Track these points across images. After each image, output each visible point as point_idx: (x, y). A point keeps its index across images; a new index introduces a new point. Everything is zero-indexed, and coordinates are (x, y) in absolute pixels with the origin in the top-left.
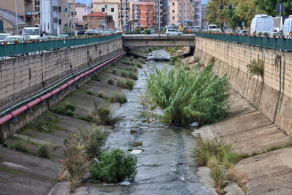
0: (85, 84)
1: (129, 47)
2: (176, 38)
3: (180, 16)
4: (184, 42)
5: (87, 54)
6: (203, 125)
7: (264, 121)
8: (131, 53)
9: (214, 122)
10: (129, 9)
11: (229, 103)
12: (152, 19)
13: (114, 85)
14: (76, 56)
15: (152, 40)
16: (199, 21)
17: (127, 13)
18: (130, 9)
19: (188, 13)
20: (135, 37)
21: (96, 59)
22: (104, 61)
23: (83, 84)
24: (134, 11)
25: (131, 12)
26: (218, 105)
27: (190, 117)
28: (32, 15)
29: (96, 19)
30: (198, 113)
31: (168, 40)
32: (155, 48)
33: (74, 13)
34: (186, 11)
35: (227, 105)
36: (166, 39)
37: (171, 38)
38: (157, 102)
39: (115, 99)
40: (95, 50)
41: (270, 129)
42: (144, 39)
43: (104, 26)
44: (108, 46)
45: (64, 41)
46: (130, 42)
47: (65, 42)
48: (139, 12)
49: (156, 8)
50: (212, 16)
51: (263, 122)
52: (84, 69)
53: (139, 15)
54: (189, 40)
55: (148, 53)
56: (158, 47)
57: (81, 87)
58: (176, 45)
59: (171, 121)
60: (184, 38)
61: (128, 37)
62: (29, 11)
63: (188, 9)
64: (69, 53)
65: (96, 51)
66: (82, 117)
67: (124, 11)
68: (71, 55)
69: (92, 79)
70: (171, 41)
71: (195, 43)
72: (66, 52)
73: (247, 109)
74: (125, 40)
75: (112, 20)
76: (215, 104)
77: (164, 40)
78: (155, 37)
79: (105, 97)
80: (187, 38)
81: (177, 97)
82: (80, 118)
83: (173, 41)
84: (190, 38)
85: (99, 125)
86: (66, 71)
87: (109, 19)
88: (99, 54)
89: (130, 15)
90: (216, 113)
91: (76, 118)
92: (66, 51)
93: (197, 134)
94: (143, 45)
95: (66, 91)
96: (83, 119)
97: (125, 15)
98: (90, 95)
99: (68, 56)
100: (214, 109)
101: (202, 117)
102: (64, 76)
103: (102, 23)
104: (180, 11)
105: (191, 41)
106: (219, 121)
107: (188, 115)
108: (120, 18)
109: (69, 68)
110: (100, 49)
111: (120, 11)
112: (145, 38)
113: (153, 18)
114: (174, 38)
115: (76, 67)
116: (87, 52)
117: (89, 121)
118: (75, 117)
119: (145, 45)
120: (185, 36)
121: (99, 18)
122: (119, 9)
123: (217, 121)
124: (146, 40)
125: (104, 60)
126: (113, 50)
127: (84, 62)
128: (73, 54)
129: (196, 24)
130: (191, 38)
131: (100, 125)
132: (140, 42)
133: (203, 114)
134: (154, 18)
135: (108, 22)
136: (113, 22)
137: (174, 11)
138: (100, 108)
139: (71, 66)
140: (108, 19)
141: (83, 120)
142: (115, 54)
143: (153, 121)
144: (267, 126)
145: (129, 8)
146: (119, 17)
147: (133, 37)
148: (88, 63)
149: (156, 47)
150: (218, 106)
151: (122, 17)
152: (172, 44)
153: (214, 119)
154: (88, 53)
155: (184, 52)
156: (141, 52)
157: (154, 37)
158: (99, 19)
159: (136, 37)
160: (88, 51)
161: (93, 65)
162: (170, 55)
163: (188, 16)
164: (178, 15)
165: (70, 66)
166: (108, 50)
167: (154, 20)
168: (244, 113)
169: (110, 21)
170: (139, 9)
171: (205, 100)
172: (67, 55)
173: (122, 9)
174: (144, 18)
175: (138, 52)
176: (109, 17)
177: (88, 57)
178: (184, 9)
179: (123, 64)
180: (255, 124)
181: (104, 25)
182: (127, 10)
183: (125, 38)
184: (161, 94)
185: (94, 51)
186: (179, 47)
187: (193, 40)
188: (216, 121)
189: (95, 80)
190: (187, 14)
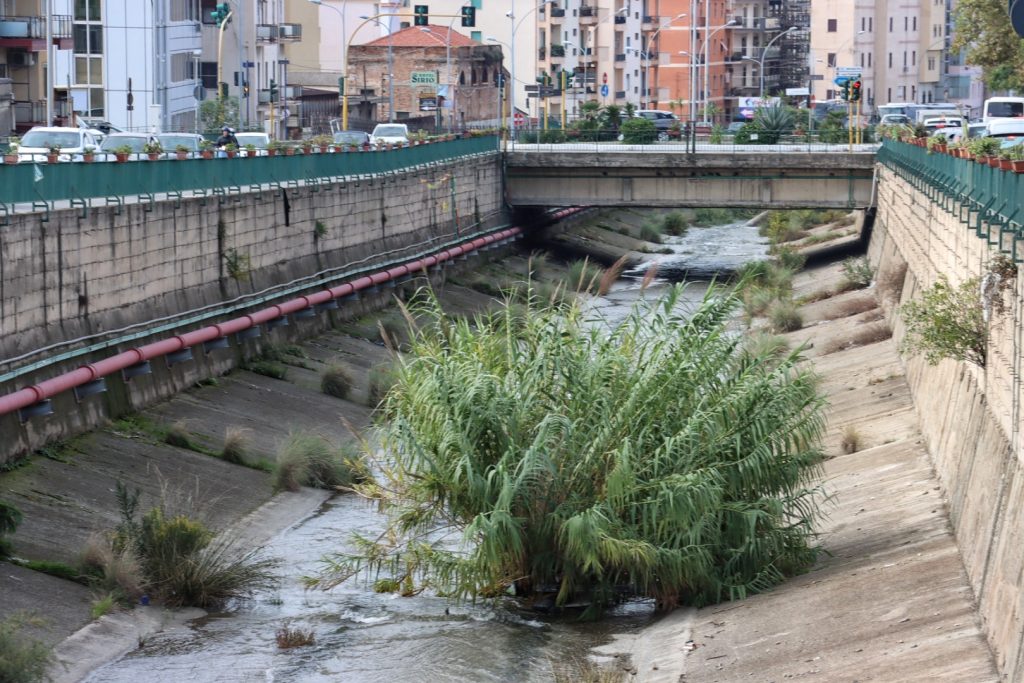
0: (185, 391)
1: (549, 207)
2: (776, 164)
3: (866, 50)
4: (820, 183)
5: (215, 237)
6: (674, 609)
7: (947, 595)
8: (560, 236)
9: (725, 598)
10: (596, 15)
11: (807, 497)
12: (723, 63)
13: (351, 401)
14: (122, 249)
15: (654, 173)
16: (968, 77)
17: (583, 35)
18: (600, 12)
19: (912, 35)
20: (563, 158)
21: (283, 268)
22: (341, 276)
23: (164, 391)
24: (620, 20)
25: (607, 28)
26: (753, 508)
27: (599, 568)
28: (30, 37)
29: (417, 62)
30: (640, 549)
31: (736, 174)
32: (706, 216)
33: (289, 30)
34: (899, 25)
35: (796, 512)
36: (725, 168)
37: (752, 162)
38: (432, 487)
39: (299, 470)
40: (281, 219)
41: (943, 638)
42: (613, 165)
43: (442, 98)
44: (382, 200)
45: (36, 168)
46: (542, 181)
47: (38, 176)
48: (648, 27)
49: (745, 10)
50: (990, 52)
51: (937, 603)
52: (181, 318)
53: (650, 43)
54: (844, 173)
55: (656, 240)
56: (723, 211)
57: (149, 407)
58: (775, 198)
59: (512, 590)
60: (817, 164)
61: (530, 155)
62: (19, 17)
63: (912, 13)
64: (73, 230)
65: (287, 224)
66: (50, 564)
67: (570, 22)
68: (87, 241)
69: (242, 366)
70: (752, 177)
71: (877, 190)
72: (45, 224)
73: (915, 531)
74: (512, 170)
75: (502, 67)
76: (737, 505)
77: (718, 175)
78: (670, 157)
79: (256, 461)
80: (832, 164)
81: (529, 463)
82: (43, 570)
83: (760, 177)
84: (849, 166)
85: (132, 606)
86: (45, 324)
87: (484, 63)
88: (309, 239)
89: (602, 43)
90: (742, 549)
91: (21, 565)
92: (47, 220)
93: (612, 659)
94: (606, 197)
95: (29, 426)
96: (57, 573)
97: (574, 42)
98: (179, 450)
99: (65, 247)
100: (730, 528)
101: (664, 567)
102: (20, 348)
103: (433, 84)
104: (867, 24)
105: (857, 181)
106: (750, 593)
107: (590, 560)
108: (549, 60)
109: (70, 309)
110: (318, 214)
111: (549, 20)
112: (618, 164)
113: (726, 59)
114: (766, 163)
115: (126, 306)
116: (215, 231)
117: (83, 582)
118: (16, 563)
119: (619, 197)
120: (822, 156)
121: (432, 57)
122: (542, 10)
123: (742, 590)
124: (621, 174)
125: (345, 270)
126: (425, 223)
127: (191, 280)
128: (104, 237)
129: (951, 91)
130: (855, 166)
131: (145, 602)
132: (593, 180)
133: (669, 552)
134: (733, 60)
135: (479, 77)
136: (503, 78)
137: (832, 25)
138: (148, 514)
139: (83, 301)
140: (479, 62)
141: (60, 577)
142: (435, 243)
143: (426, 584)
144: (942, 624)
145: (597, 9)
146: (542, 55)
147: (553, 158)
148: (222, 288)
149: (714, 210)
150: (752, 515)
151: (558, 51)
152: (756, 192)
153: (730, 578)
154: (221, 236)
155: (840, 236)
156: (624, 232)
157: (664, 159)
158: (430, 62)
159: (570, 158)
160: (221, 227)
161: (255, 298)
162: (768, 253)
163: (911, 48)
164: (856, 43)
165: (74, 296)
166: (384, 220)
167: (730, 69)
168: (889, 552)
169: (490, 76)
170: (651, 13)
171: (678, 480)
172: (51, 244)
173: (558, 13)
174: (675, 58)
175: (609, 235)
176: (485, 55)
177: (221, 255)
178: (889, 15)
179: (475, 293)
180: (897, 612)
181: (441, 93)
182: (587, 20)
183: (516, 162)
184: (455, 448)
185: (275, 226)
186: (824, 209)
187: (868, 174)
188: (736, 593)
189: (257, 371)
190: (907, 42)
